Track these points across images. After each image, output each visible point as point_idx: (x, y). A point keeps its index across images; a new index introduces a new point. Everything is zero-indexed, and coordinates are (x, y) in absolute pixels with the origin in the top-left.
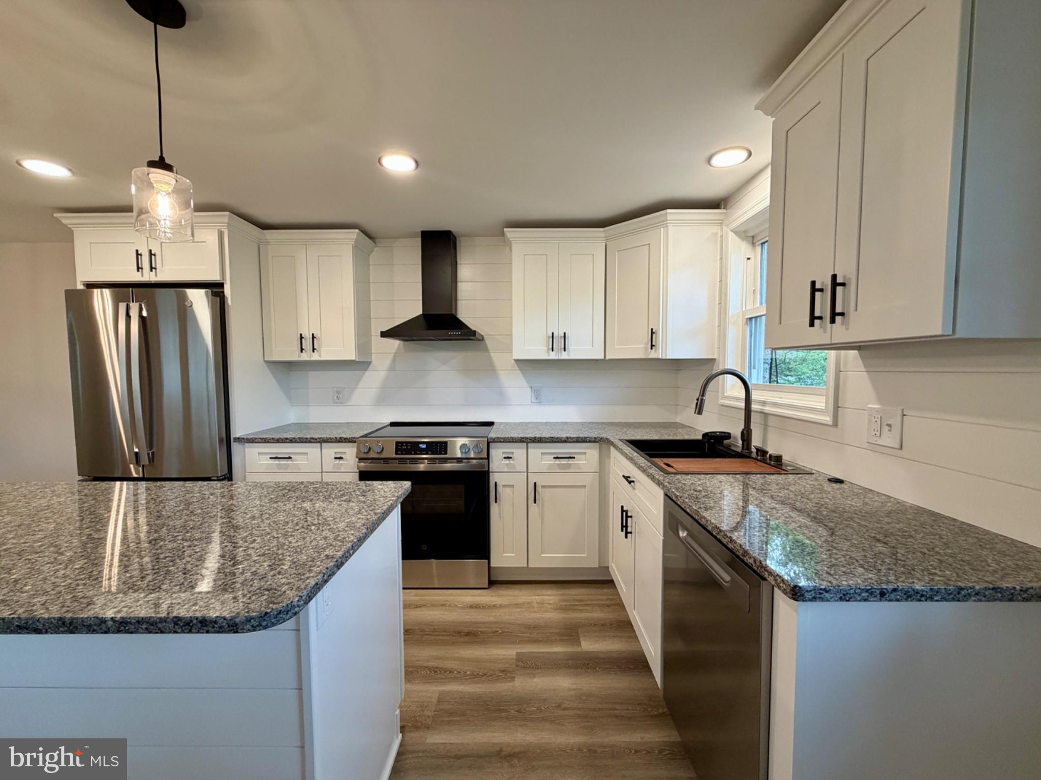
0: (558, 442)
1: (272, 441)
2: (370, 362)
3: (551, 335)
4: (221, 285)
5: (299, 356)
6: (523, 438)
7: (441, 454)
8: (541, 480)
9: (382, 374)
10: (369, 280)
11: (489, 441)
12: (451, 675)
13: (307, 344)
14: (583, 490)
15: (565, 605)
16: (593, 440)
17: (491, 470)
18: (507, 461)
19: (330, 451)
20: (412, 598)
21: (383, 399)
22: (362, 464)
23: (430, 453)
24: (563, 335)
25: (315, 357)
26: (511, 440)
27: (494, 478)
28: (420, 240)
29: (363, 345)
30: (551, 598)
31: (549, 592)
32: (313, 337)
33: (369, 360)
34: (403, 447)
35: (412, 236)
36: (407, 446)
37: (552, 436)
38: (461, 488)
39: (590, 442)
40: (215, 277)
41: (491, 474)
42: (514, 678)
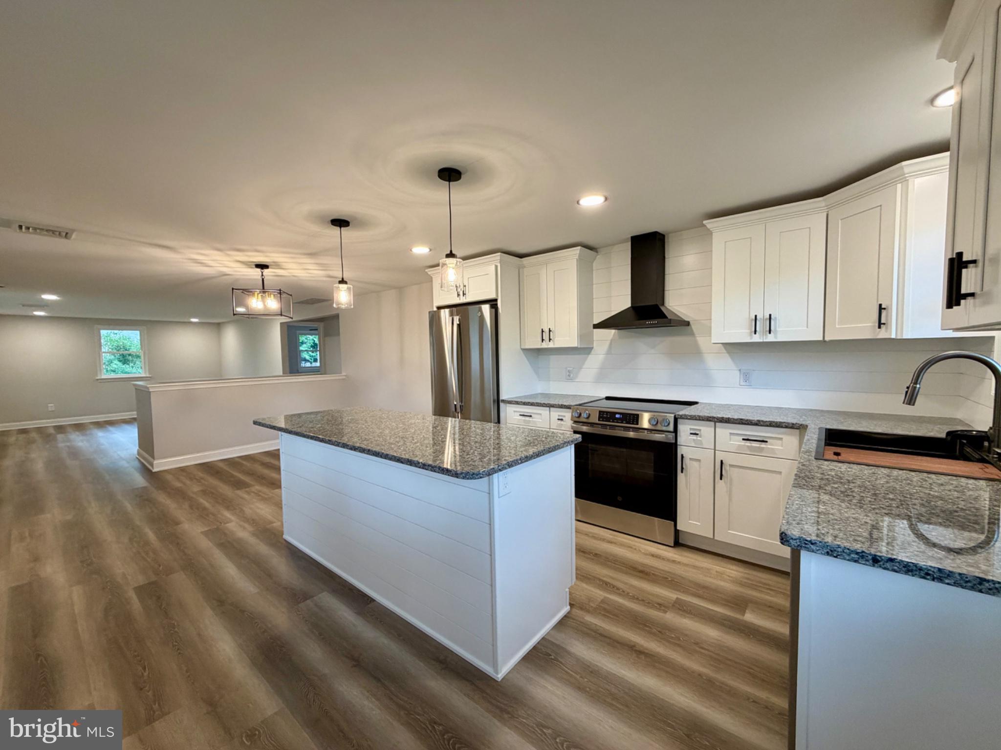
0: (748, 424)
1: (521, 403)
2: (593, 348)
3: (754, 318)
4: (496, 300)
5: (541, 345)
6: (710, 417)
7: (633, 424)
8: (729, 459)
9: (601, 357)
10: (592, 282)
11: (677, 417)
12: (617, 591)
13: (546, 336)
14: (778, 476)
15: (745, 582)
16: (791, 425)
17: (678, 443)
18: (694, 437)
19: (556, 413)
20: (608, 535)
21: (601, 378)
22: (575, 425)
23: (624, 422)
24: (768, 317)
25: (551, 345)
26: (698, 418)
27: (681, 451)
28: (630, 243)
29: (583, 336)
30: (733, 572)
31: (734, 568)
32: (550, 331)
33: (591, 346)
34: (604, 416)
35: (624, 241)
36: (607, 414)
37: (741, 417)
38: (652, 456)
39: (786, 427)
40: (492, 296)
41: (678, 446)
42: (667, 612)
